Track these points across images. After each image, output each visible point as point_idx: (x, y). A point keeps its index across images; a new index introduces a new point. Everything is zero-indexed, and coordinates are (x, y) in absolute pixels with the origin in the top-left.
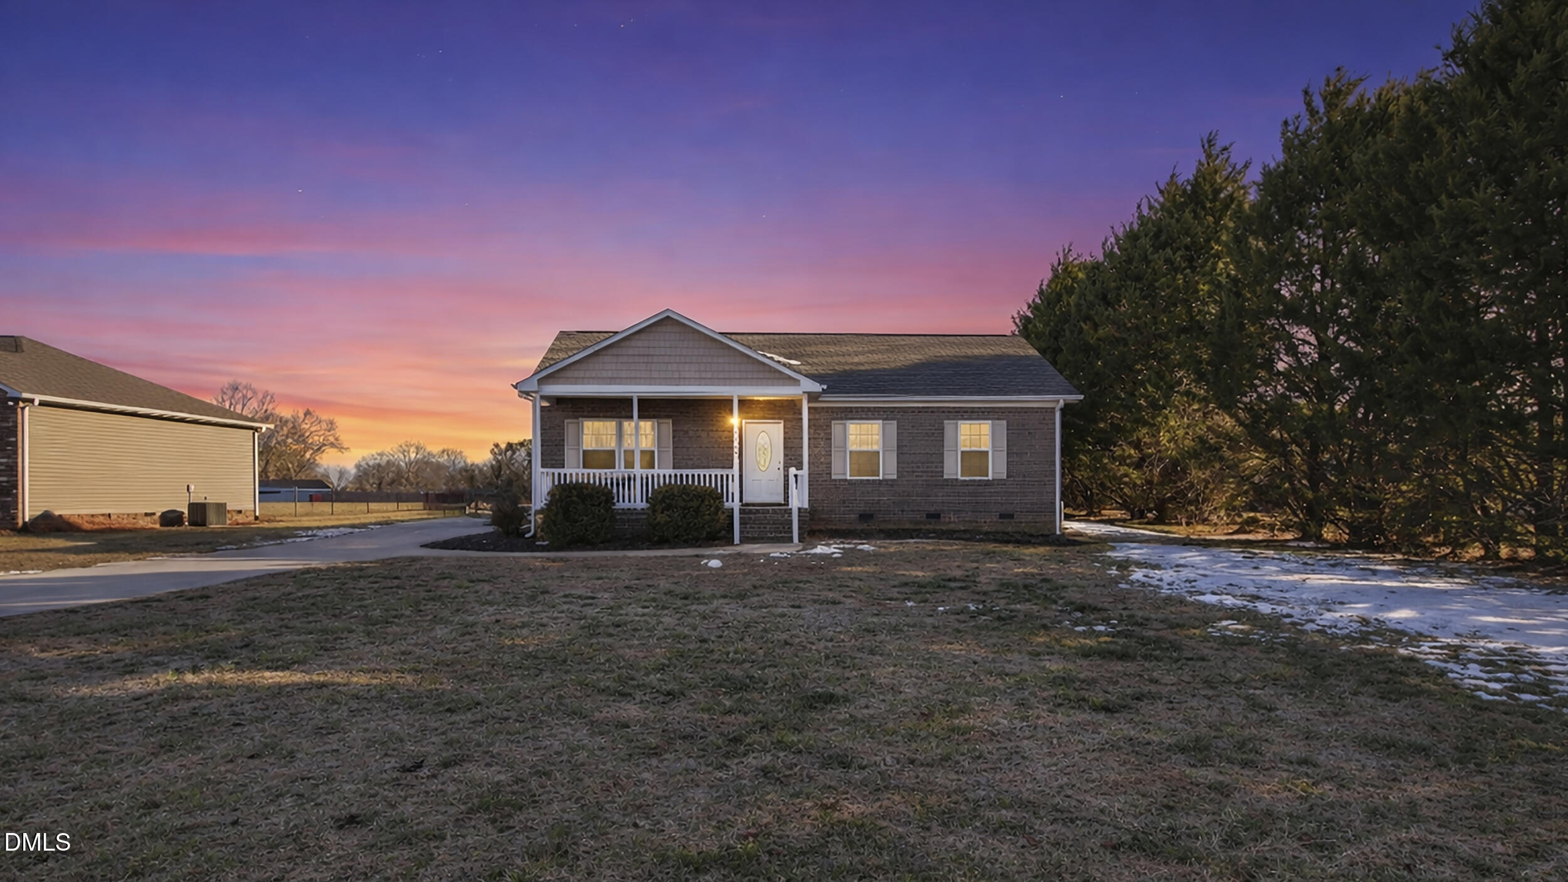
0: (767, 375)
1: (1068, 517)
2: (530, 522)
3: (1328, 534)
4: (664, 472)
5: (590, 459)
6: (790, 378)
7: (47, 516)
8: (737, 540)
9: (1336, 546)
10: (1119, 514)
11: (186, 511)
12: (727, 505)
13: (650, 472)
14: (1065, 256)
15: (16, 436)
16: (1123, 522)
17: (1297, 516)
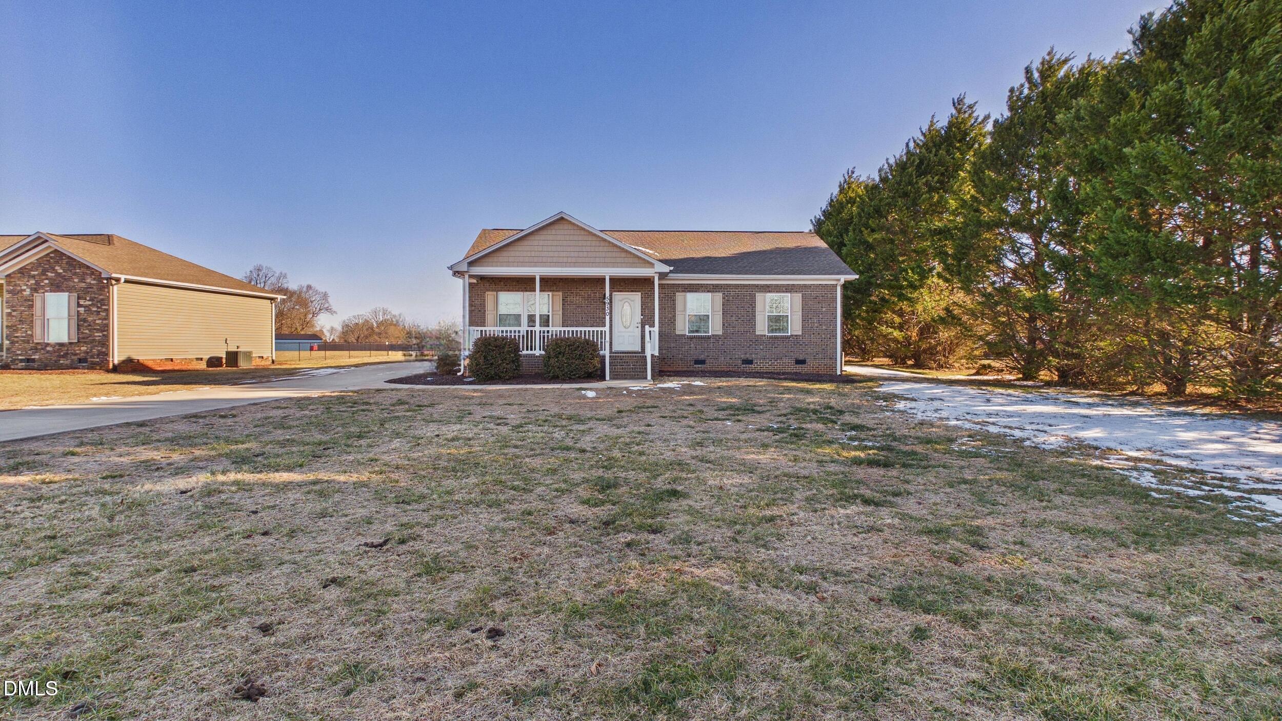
0: (631, 260)
1: (848, 363)
2: (460, 365)
3: (1044, 375)
4: (556, 329)
5: (503, 320)
6: (649, 262)
7: (129, 361)
8: (608, 377)
9: (1049, 384)
10: (886, 361)
11: (224, 356)
12: (601, 353)
13: (546, 329)
14: (850, 177)
15: (108, 305)
16: (889, 367)
17: (1020, 364)
